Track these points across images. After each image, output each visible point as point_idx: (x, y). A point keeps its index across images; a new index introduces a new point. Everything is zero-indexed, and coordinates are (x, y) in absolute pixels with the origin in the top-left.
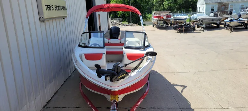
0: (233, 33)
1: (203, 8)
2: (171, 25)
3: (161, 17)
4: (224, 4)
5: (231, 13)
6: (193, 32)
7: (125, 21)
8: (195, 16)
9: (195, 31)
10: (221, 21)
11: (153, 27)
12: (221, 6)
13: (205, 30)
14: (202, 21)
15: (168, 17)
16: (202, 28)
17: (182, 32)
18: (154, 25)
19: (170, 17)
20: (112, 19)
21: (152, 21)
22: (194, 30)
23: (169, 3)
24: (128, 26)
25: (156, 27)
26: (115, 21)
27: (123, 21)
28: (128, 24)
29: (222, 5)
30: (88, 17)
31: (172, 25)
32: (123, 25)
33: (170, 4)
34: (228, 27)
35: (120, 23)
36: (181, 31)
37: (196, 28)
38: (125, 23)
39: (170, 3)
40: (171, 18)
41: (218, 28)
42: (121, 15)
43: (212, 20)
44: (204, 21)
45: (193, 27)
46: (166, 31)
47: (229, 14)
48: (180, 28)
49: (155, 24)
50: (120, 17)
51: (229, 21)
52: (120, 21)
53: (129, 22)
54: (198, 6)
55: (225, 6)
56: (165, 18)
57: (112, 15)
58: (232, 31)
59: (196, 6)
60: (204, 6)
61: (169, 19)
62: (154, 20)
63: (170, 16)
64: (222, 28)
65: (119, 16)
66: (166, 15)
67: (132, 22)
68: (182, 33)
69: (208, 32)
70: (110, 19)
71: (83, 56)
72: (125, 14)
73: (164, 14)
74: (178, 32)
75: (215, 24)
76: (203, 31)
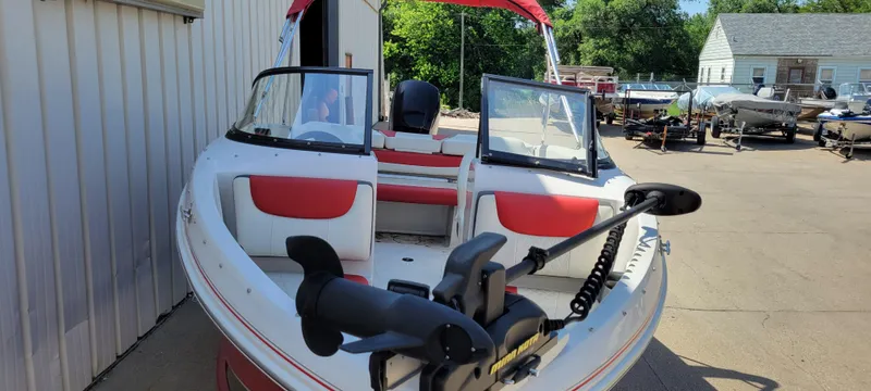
1: (723, 70)
2: (610, 122)
4: (800, 61)
5: (831, 94)
6: (700, 152)
8: (702, 95)
9: (705, 148)
10: (800, 120)
12: (791, 69)
13: (742, 147)
14: (735, 112)
15: (603, 88)
16: (729, 138)
17: (660, 148)
19: (611, 88)
22: (701, 142)
23: (598, 48)
24: (449, 115)
28: (448, 111)
29: (794, 65)
30: (296, 15)
31: (614, 122)
33: (600, 51)
34: (829, 143)
36: (653, 144)
37: (709, 138)
39: (603, 47)
40: (613, 92)
41: (788, 141)
44: (740, 110)
45: (698, 132)
47: (824, 96)
48: (651, 131)
51: (840, 117)
53: (455, 105)
54: (702, 65)
55: (803, 69)
56: (594, 91)
58: (849, 158)
59: (696, 63)
60: (730, 65)
61: (607, 95)
63: (613, 87)
64: (804, 145)
66: (597, 83)
67: (464, 107)
68: (660, 151)
69: (758, 153)
70: (387, 84)
71: (243, 191)
72: (440, 76)
73: (588, 80)
74: (643, 145)
75: (774, 126)
76: (738, 148)
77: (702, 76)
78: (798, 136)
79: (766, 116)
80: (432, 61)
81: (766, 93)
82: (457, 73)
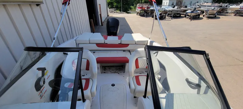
0: (192, 21)
1: (167, 2)
3: (144, 8)
4: (180, 0)
5: (186, 7)
6: (165, 20)
7: (118, 10)
9: (166, 19)
11: (137, 15)
12: (178, 2)
14: (172, 12)
15: (148, 8)
18: (137, 14)
20: (110, 8)
21: (136, 10)
24: (120, 14)
25: (139, 15)
26: (112, 10)
27: (116, 10)
28: (120, 12)
32: (117, 12)
34: (187, 17)
35: (115, 11)
37: (166, 17)
38: (118, 11)
41: (180, 17)
42: (116, 6)
43: (177, 11)
46: (146, 18)
49: (139, 13)
50: (115, 8)
52: (115, 10)
53: (120, 11)
55: (180, 2)
56: (146, 9)
57: (110, 6)
61: (149, 9)
62: (138, 10)
63: (149, 7)
64: (183, 17)
65: (114, 6)
67: (122, 11)
70: (108, 8)
73: (145, 6)
75: (178, 14)
76: (172, 19)
77: (163, 4)
78: (181, 15)
79: (177, 12)
80: (116, 3)
81: (176, 7)
82: (121, 5)
